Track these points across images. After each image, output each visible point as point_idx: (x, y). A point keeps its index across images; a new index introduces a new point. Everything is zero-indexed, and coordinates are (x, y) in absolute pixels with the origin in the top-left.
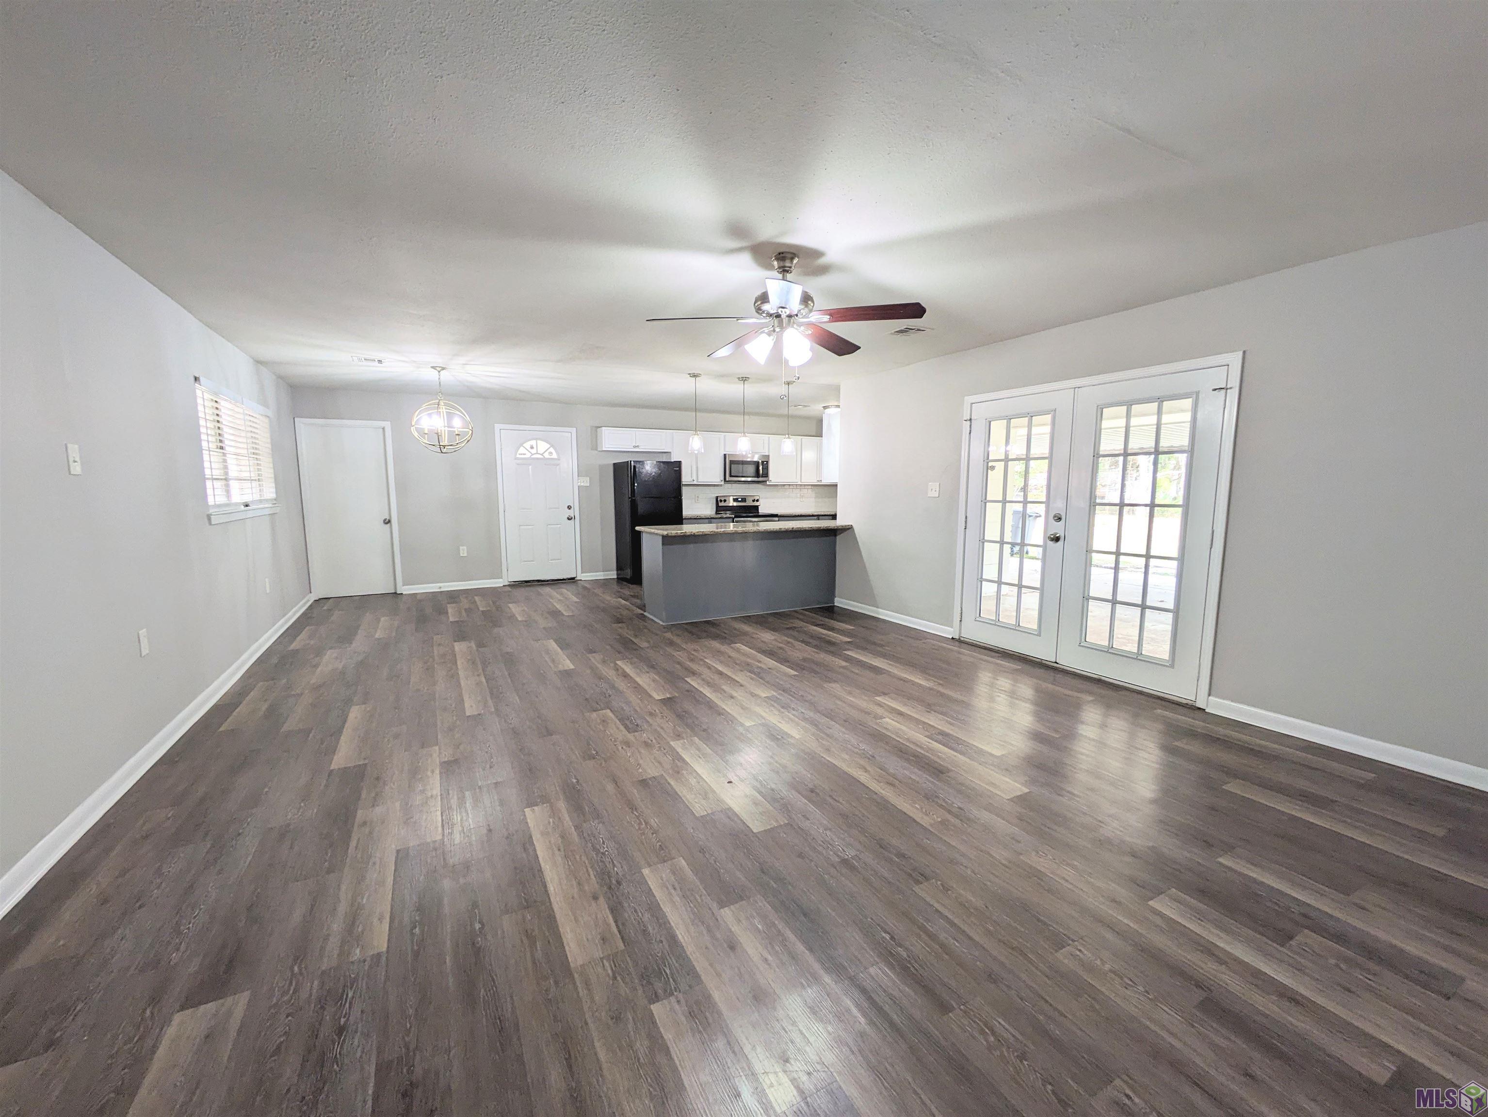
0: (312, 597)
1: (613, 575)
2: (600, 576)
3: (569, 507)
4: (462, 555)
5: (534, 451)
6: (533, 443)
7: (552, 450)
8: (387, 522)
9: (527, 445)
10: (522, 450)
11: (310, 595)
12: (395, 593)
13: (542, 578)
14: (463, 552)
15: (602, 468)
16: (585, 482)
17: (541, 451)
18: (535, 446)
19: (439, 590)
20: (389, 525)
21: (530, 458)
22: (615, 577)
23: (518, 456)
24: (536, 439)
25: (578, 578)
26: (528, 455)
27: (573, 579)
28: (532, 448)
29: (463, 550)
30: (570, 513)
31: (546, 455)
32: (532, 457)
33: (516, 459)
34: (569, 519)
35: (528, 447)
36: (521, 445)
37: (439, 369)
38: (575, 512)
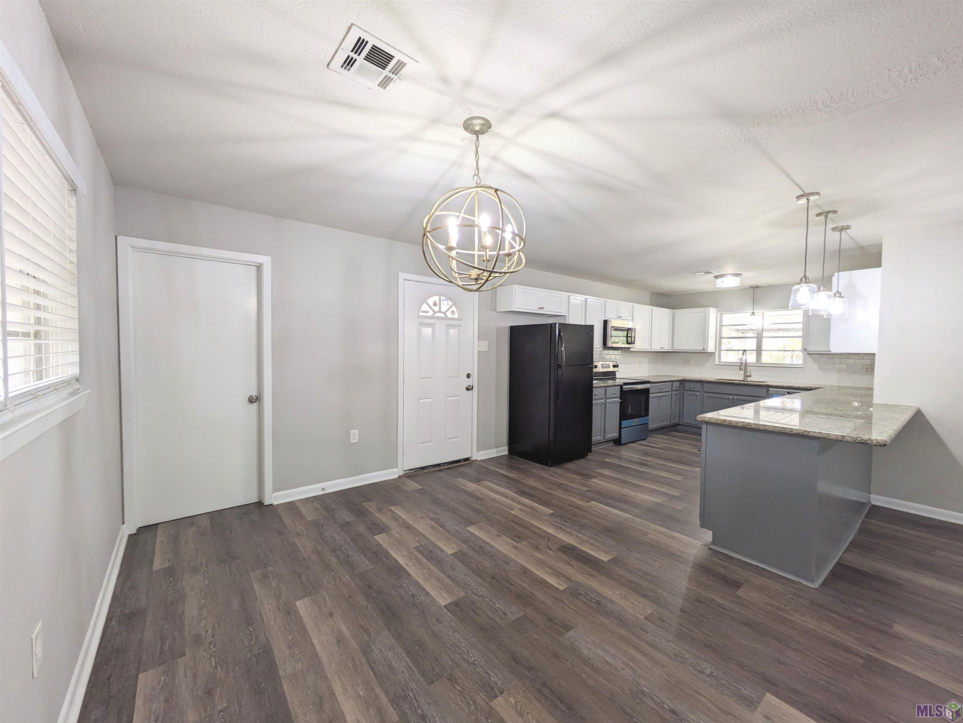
0: (129, 529)
1: (504, 451)
2: (493, 453)
3: (468, 376)
4: (352, 441)
5: (436, 309)
6: (436, 298)
7: (454, 308)
8: (254, 400)
9: (430, 301)
10: (425, 307)
11: (124, 526)
12: (260, 504)
13: (438, 463)
14: (355, 436)
15: (499, 330)
17: (444, 309)
18: (438, 303)
19: (322, 493)
20: (255, 405)
21: (432, 317)
22: (507, 453)
23: (421, 314)
24: (440, 295)
25: (474, 458)
26: (431, 313)
27: (467, 459)
28: (435, 304)
29: (354, 434)
30: (469, 382)
31: (449, 314)
32: (436, 315)
33: (419, 317)
34: (468, 389)
35: (431, 304)
36: (425, 300)
38: (474, 381)
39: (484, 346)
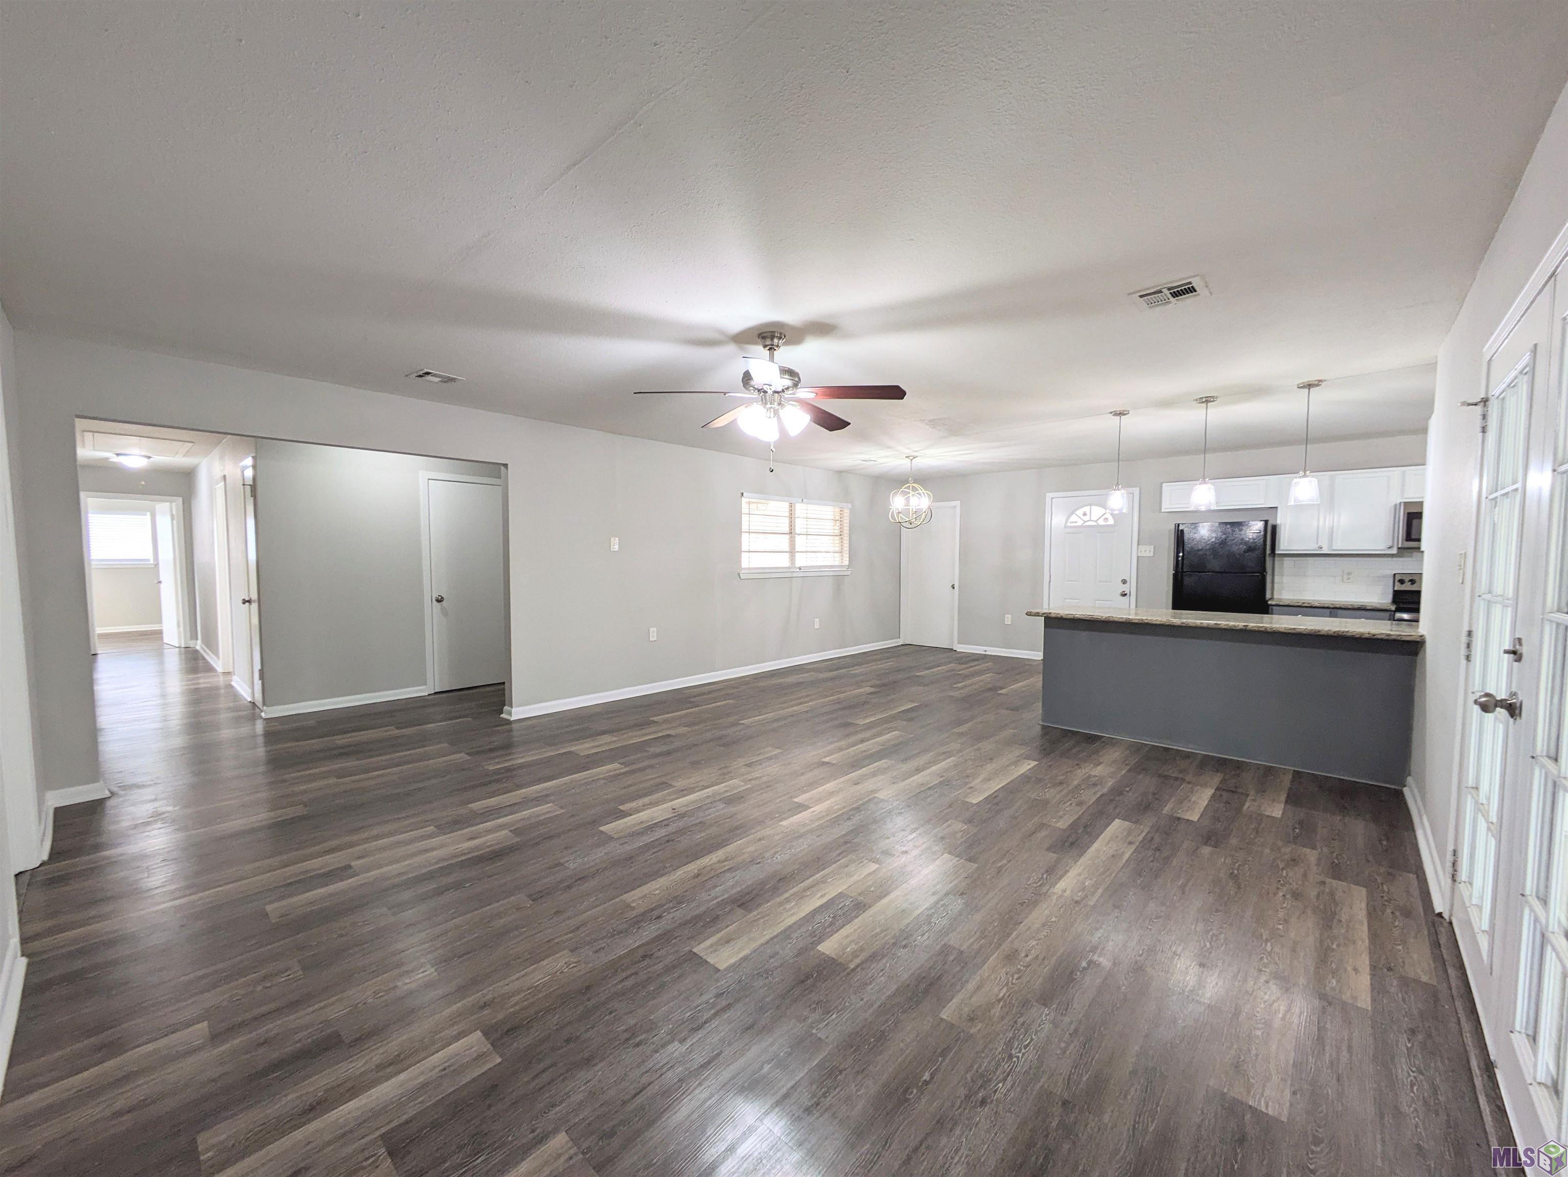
3: (1124, 582)
4: (1006, 623)
5: (1087, 518)
6: (1087, 509)
7: (1107, 516)
8: (953, 587)
9: (1080, 512)
10: (1073, 518)
12: (952, 649)
14: (1008, 619)
15: (1170, 534)
16: (1147, 551)
17: (1095, 517)
18: (1088, 513)
19: (984, 653)
20: (954, 589)
21: (1083, 526)
23: (1069, 524)
24: (1090, 505)
26: (1080, 523)
28: (1085, 514)
30: (1125, 588)
31: (1101, 522)
32: (1085, 524)
33: (1067, 527)
34: (1122, 595)
35: (1081, 514)
36: (1073, 513)
37: (911, 458)
38: (1132, 587)
39: (1148, 551)
